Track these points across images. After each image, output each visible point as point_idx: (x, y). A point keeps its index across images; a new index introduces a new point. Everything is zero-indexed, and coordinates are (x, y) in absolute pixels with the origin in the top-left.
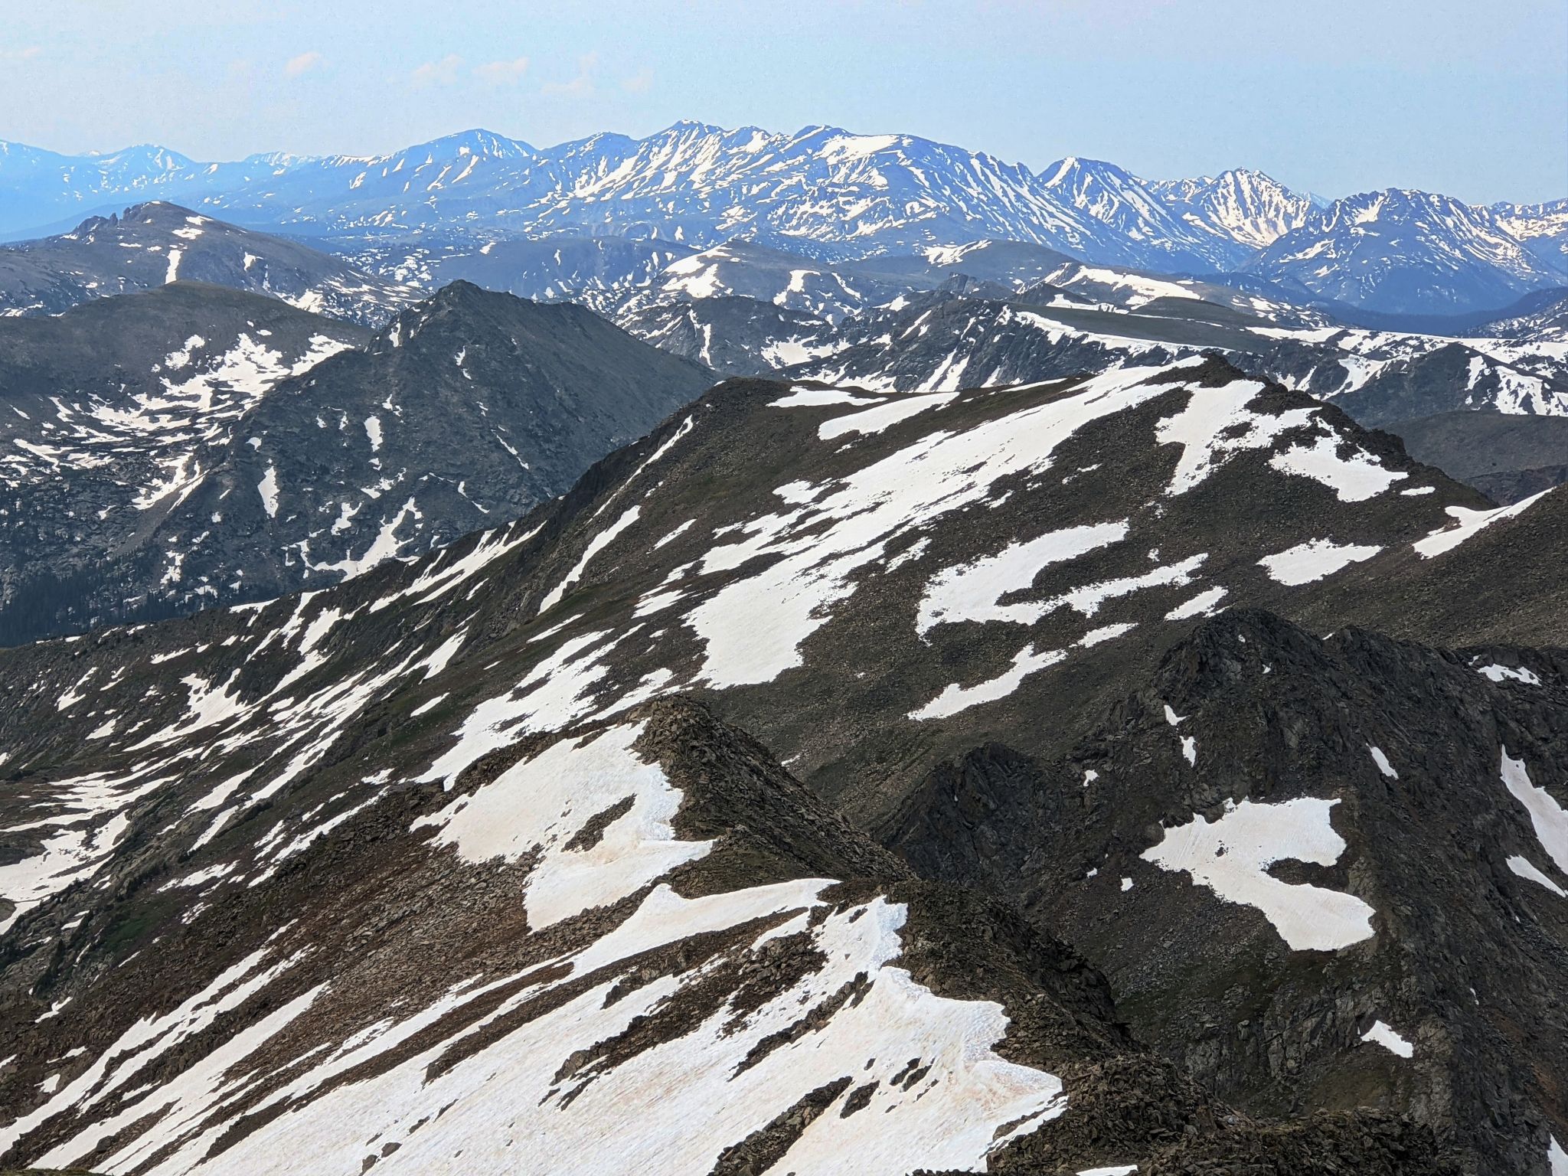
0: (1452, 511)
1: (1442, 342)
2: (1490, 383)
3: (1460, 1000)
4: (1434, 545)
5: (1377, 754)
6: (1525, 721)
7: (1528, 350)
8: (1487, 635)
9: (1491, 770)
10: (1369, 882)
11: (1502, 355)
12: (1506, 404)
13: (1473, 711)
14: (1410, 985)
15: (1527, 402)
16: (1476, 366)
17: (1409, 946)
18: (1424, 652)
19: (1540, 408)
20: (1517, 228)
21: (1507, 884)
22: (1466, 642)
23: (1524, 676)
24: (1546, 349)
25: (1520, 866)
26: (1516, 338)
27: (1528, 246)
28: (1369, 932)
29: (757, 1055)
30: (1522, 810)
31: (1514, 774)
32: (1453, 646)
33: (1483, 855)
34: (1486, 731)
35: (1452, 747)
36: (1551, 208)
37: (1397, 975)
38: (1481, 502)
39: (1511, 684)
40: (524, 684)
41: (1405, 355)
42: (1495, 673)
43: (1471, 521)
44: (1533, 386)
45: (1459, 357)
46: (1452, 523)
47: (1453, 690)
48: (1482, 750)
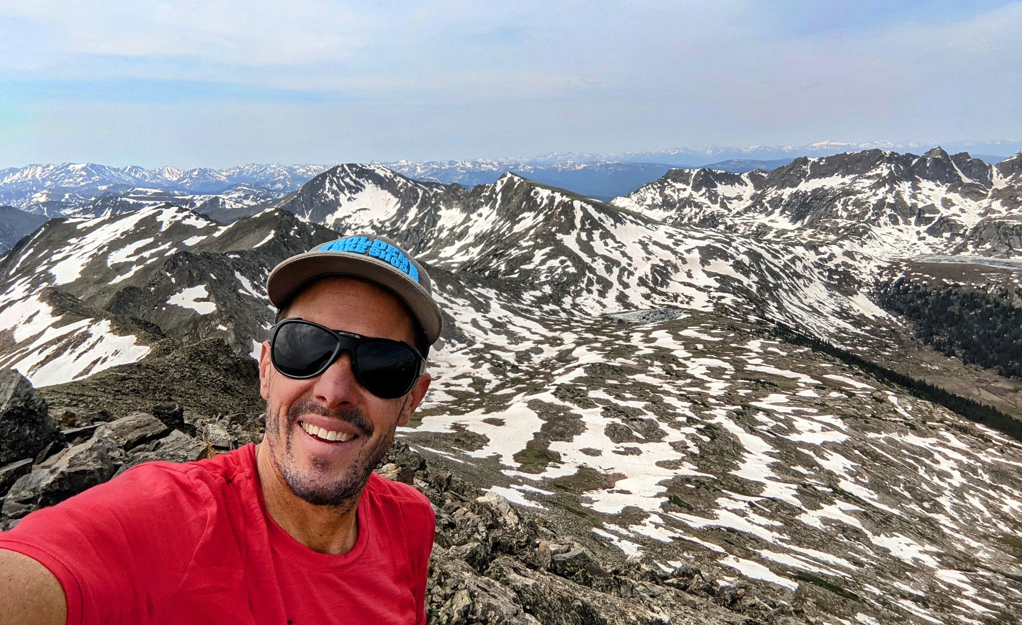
0: (219, 227)
1: (214, 196)
2: (224, 203)
3: (234, 318)
4: (217, 234)
5: (212, 275)
6: (238, 265)
7: (230, 196)
8: (229, 250)
9: (233, 274)
10: (214, 299)
11: (225, 197)
12: (227, 207)
13: (229, 264)
14: (224, 317)
15: (231, 206)
16: (221, 200)
17: (223, 310)
18: (218, 255)
19: (234, 207)
20: (224, 174)
21: (239, 295)
22: (225, 251)
23: (237, 256)
24: (233, 196)
25: (241, 291)
26: (228, 194)
27: (227, 176)
28: (215, 309)
29: (78, 357)
30: (240, 281)
31: (237, 274)
32: (223, 253)
33: (234, 290)
34: (231, 268)
35: (226, 271)
36: (230, 169)
37: (222, 316)
38: (225, 225)
39: (235, 258)
40: (8, 291)
41: (207, 199)
42: (232, 256)
43: (223, 229)
44: (232, 203)
45: (217, 199)
46: (219, 230)
47: (224, 261)
48: (231, 271)
